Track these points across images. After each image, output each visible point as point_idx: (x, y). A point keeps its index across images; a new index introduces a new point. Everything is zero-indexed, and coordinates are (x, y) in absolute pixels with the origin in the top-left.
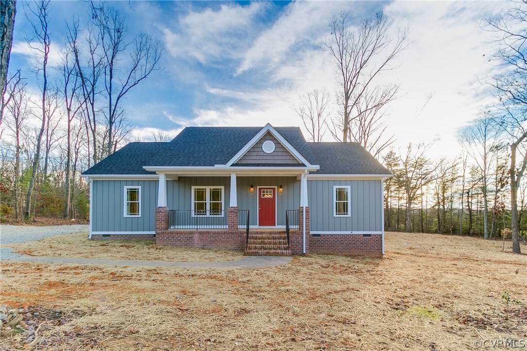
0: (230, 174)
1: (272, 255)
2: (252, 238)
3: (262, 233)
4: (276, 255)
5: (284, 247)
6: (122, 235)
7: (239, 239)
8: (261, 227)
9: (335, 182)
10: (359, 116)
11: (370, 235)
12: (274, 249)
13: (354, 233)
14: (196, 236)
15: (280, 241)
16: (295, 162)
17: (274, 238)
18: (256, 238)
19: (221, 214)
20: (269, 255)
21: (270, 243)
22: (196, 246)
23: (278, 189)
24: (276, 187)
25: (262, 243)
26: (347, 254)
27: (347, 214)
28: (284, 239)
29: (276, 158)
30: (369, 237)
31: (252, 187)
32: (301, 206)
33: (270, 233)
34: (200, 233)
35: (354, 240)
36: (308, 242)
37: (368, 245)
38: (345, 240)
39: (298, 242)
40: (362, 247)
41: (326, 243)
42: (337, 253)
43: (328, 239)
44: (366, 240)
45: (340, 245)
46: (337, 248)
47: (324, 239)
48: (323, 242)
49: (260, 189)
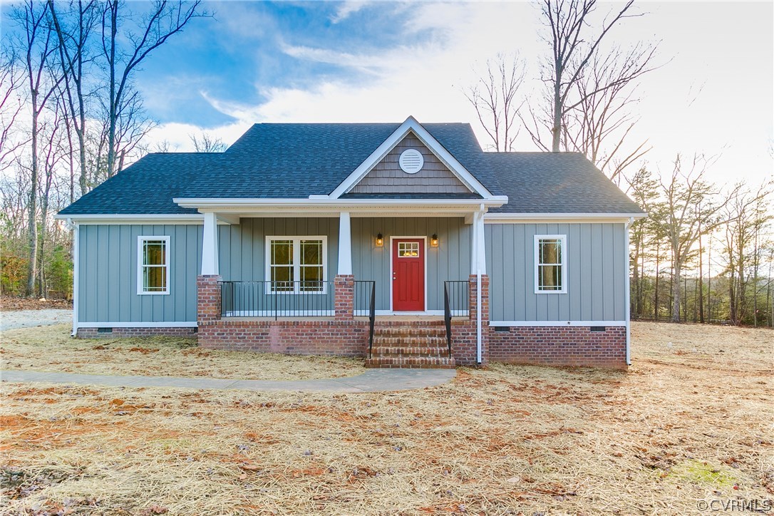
0: (340, 213)
1: (419, 367)
2: (381, 333)
3: (398, 324)
4: (427, 365)
5: (441, 351)
6: (134, 329)
7: (356, 336)
8: (398, 313)
9: (537, 227)
10: (581, 102)
11: (603, 329)
12: (422, 355)
13: (574, 323)
14: (274, 332)
15: (432, 341)
16: (461, 191)
17: (422, 334)
18: (388, 334)
19: (321, 290)
20: (413, 367)
21: (414, 344)
22: (274, 348)
23: (429, 242)
24: (425, 237)
25: (398, 343)
26: (560, 363)
27: (560, 289)
28: (441, 335)
29: (425, 182)
30: (602, 333)
31: (380, 237)
32: (473, 273)
33: (415, 324)
34: (282, 324)
35: (574, 338)
36: (485, 342)
37: (599, 347)
38: (556, 338)
39: (466, 342)
40: (588, 350)
41: (521, 344)
42: (542, 362)
43: (524, 335)
44: (597, 338)
45: (546, 347)
46: (541, 353)
47: (516, 335)
48: (515, 341)
49: (395, 241)
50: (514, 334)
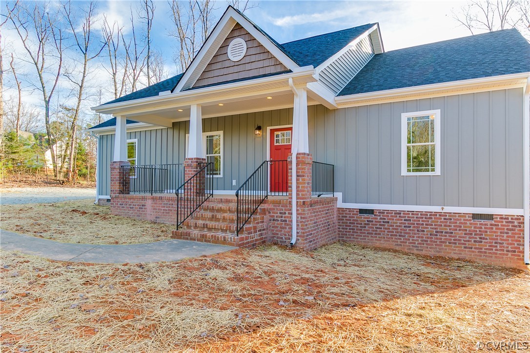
0: (190, 106)
1: (210, 242)
9: (406, 106)
11: (490, 217)
13: (448, 209)
14: (149, 204)
16: (279, 69)
19: (220, 174)
20: (205, 241)
22: (148, 217)
26: (432, 253)
27: (433, 170)
29: (248, 67)
30: (489, 222)
31: (259, 128)
34: (153, 198)
35: (449, 226)
36: (301, 222)
37: (484, 239)
38: (426, 225)
39: (284, 221)
40: (468, 241)
41: (386, 229)
42: (410, 249)
43: (390, 219)
44: (481, 228)
45: (415, 234)
46: (409, 240)
47: (381, 219)
48: (380, 225)
49: (272, 131)
50: (379, 218)
